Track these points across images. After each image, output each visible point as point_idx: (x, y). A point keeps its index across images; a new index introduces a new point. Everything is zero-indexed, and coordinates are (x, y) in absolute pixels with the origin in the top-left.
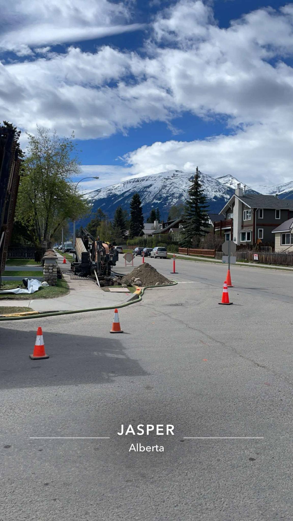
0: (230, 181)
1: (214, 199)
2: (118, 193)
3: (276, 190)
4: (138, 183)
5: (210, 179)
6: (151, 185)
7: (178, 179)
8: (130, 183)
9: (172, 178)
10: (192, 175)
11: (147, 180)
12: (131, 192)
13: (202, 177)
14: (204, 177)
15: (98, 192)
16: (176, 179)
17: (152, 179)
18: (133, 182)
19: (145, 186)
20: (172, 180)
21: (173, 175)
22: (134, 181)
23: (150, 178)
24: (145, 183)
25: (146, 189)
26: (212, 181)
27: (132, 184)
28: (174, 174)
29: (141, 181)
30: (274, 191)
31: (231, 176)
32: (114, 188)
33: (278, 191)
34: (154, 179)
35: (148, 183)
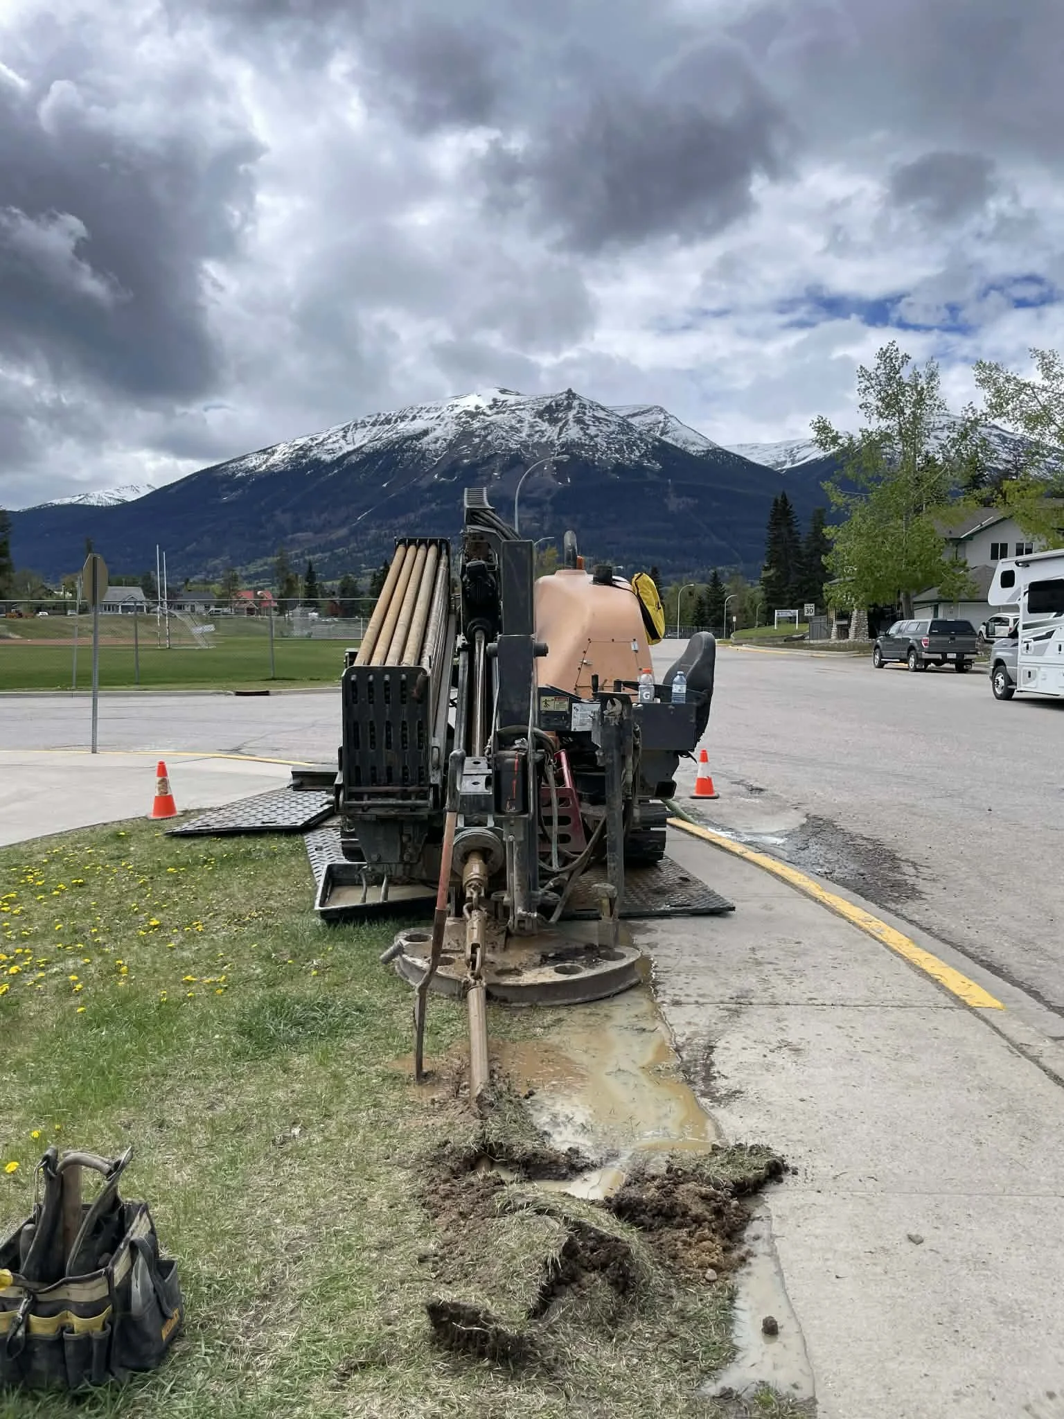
0: (661, 425)
1: (613, 471)
2: (327, 458)
3: (783, 459)
4: (387, 427)
5: (601, 414)
6: (425, 433)
7: (506, 415)
8: (365, 426)
9: (489, 412)
10: (548, 402)
11: (414, 418)
12: (366, 454)
13: (577, 409)
14: (584, 407)
15: (266, 456)
16: (502, 415)
17: (431, 415)
18: (374, 425)
19: (406, 434)
20: (488, 416)
21: (491, 403)
22: (376, 421)
23: (424, 411)
24: (408, 427)
25: (410, 442)
26: (609, 418)
27: (369, 431)
28: (495, 400)
29: (396, 421)
30: (779, 460)
31: (662, 410)
32: (316, 442)
33: (789, 460)
34: (436, 415)
35: (419, 425)
